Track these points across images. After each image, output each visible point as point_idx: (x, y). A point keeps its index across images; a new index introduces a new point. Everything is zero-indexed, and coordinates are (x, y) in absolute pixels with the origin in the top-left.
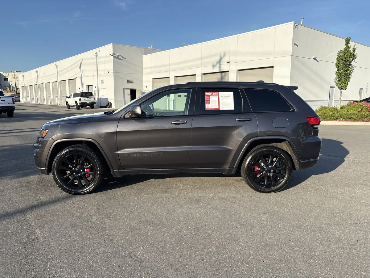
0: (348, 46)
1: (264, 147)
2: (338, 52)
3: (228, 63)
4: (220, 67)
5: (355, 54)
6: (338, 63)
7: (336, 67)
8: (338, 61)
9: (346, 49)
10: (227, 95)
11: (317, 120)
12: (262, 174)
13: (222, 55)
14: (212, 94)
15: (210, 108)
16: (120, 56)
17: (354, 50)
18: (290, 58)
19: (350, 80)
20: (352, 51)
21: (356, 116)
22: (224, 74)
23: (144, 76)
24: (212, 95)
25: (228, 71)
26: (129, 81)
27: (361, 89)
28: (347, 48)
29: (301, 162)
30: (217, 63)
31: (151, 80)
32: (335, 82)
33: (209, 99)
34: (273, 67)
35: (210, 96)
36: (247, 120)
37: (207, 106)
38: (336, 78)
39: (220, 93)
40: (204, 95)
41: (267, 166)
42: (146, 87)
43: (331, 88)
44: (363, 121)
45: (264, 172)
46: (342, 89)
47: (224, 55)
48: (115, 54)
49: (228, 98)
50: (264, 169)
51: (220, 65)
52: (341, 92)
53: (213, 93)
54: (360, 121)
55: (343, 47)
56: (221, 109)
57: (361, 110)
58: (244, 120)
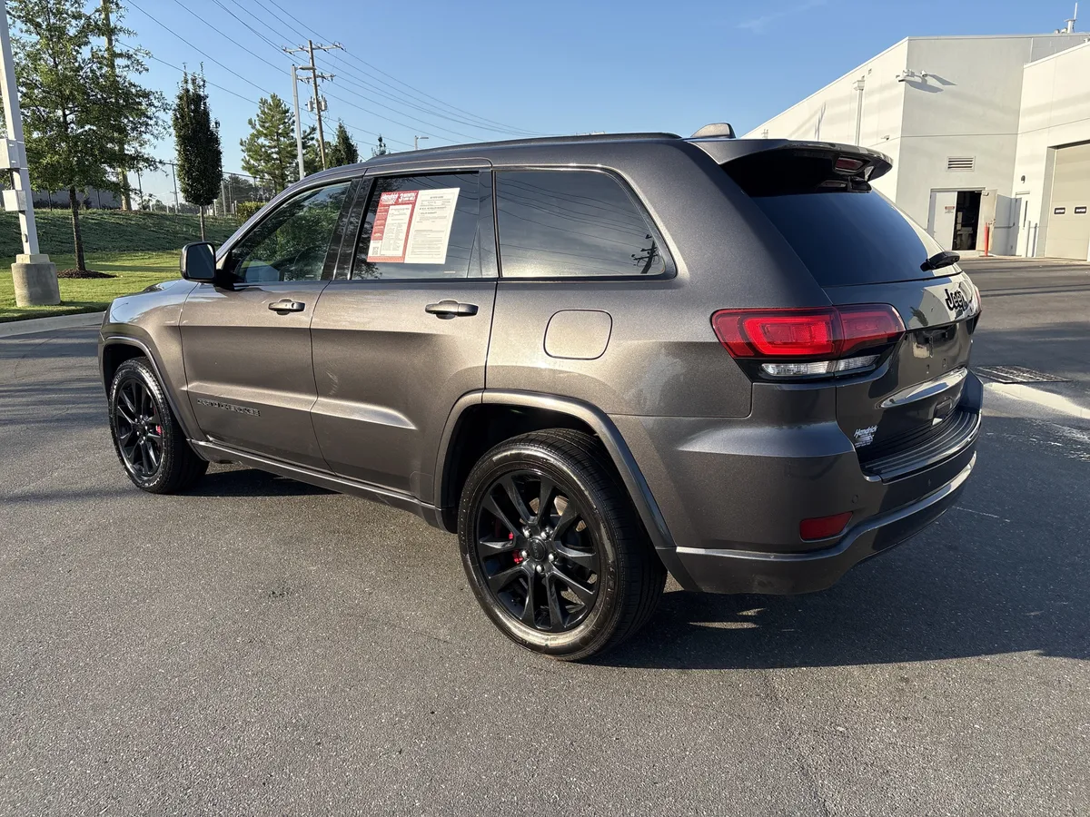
10: (440, 203)
14: (399, 197)
15: (379, 255)
16: (934, 76)
23: (1021, 140)
24: (397, 203)
26: (953, 164)
31: (1044, 151)
33: (386, 220)
35: (391, 208)
37: (374, 250)
42: (1023, 179)
48: (913, 75)
56: (407, 259)
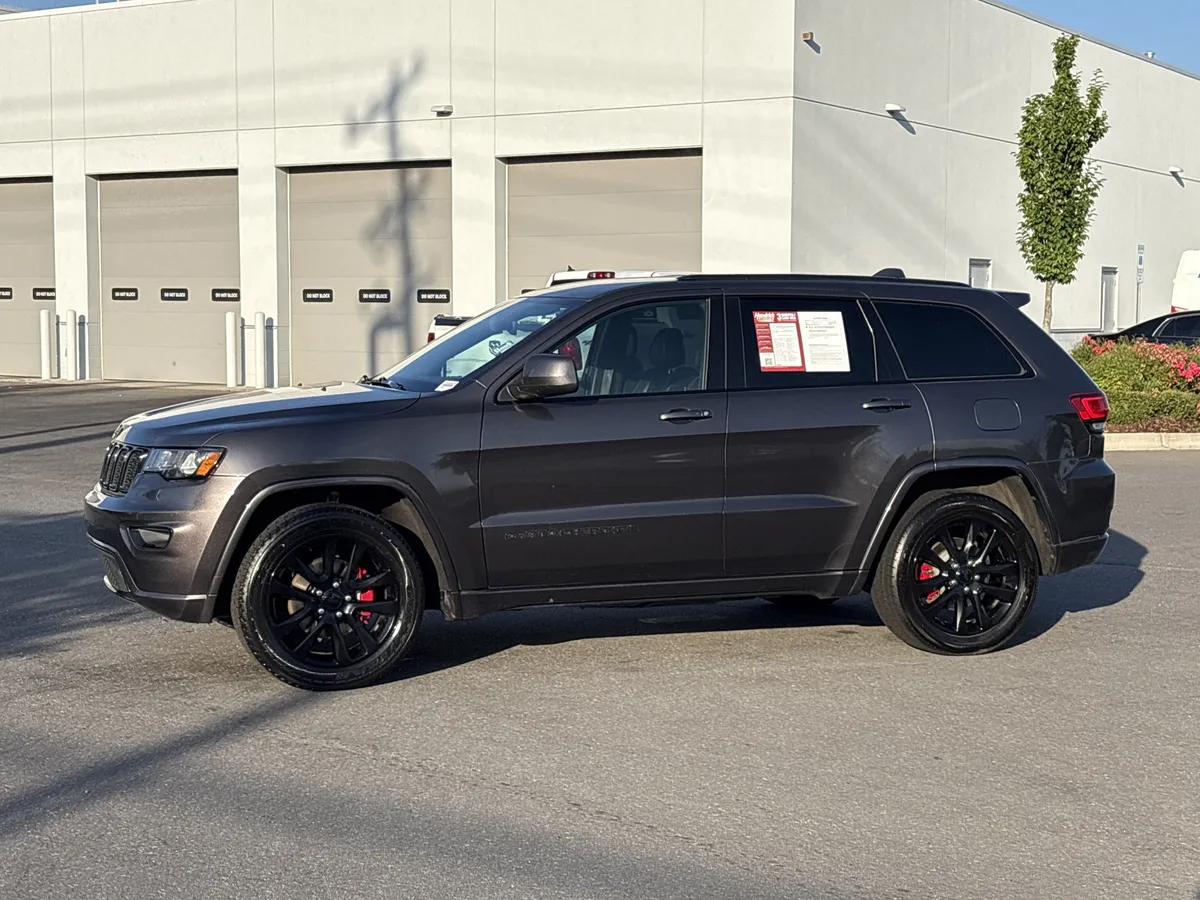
0: (1069, 76)
1: (949, 497)
2: (1028, 101)
3: (441, 114)
4: (393, 136)
5: (1099, 114)
6: (1031, 156)
7: (1024, 175)
8: (1028, 144)
9: (1059, 88)
10: (826, 323)
11: (1095, 405)
12: (947, 591)
13: (406, 67)
14: (776, 317)
15: (773, 365)
17: (1095, 95)
18: (786, 110)
19: (1084, 237)
20: (1085, 101)
21: (1126, 406)
22: (415, 174)
24: (776, 321)
25: (447, 163)
27: (1108, 271)
28: (1066, 86)
29: (1062, 544)
30: (374, 110)
32: (1020, 246)
33: (770, 335)
34: (698, 151)
35: (771, 325)
36: (897, 408)
37: (767, 361)
38: (1024, 225)
39: (799, 313)
40: (751, 322)
41: (962, 561)
43: (973, 269)
44: (1157, 430)
45: (953, 582)
46: (1054, 277)
47: (418, 68)
49: (829, 331)
50: (952, 572)
51: (393, 122)
52: (1049, 293)
53: (778, 314)
54: (1145, 431)
55: (1044, 82)
56: (810, 368)
57: (1141, 377)
58: (887, 408)
